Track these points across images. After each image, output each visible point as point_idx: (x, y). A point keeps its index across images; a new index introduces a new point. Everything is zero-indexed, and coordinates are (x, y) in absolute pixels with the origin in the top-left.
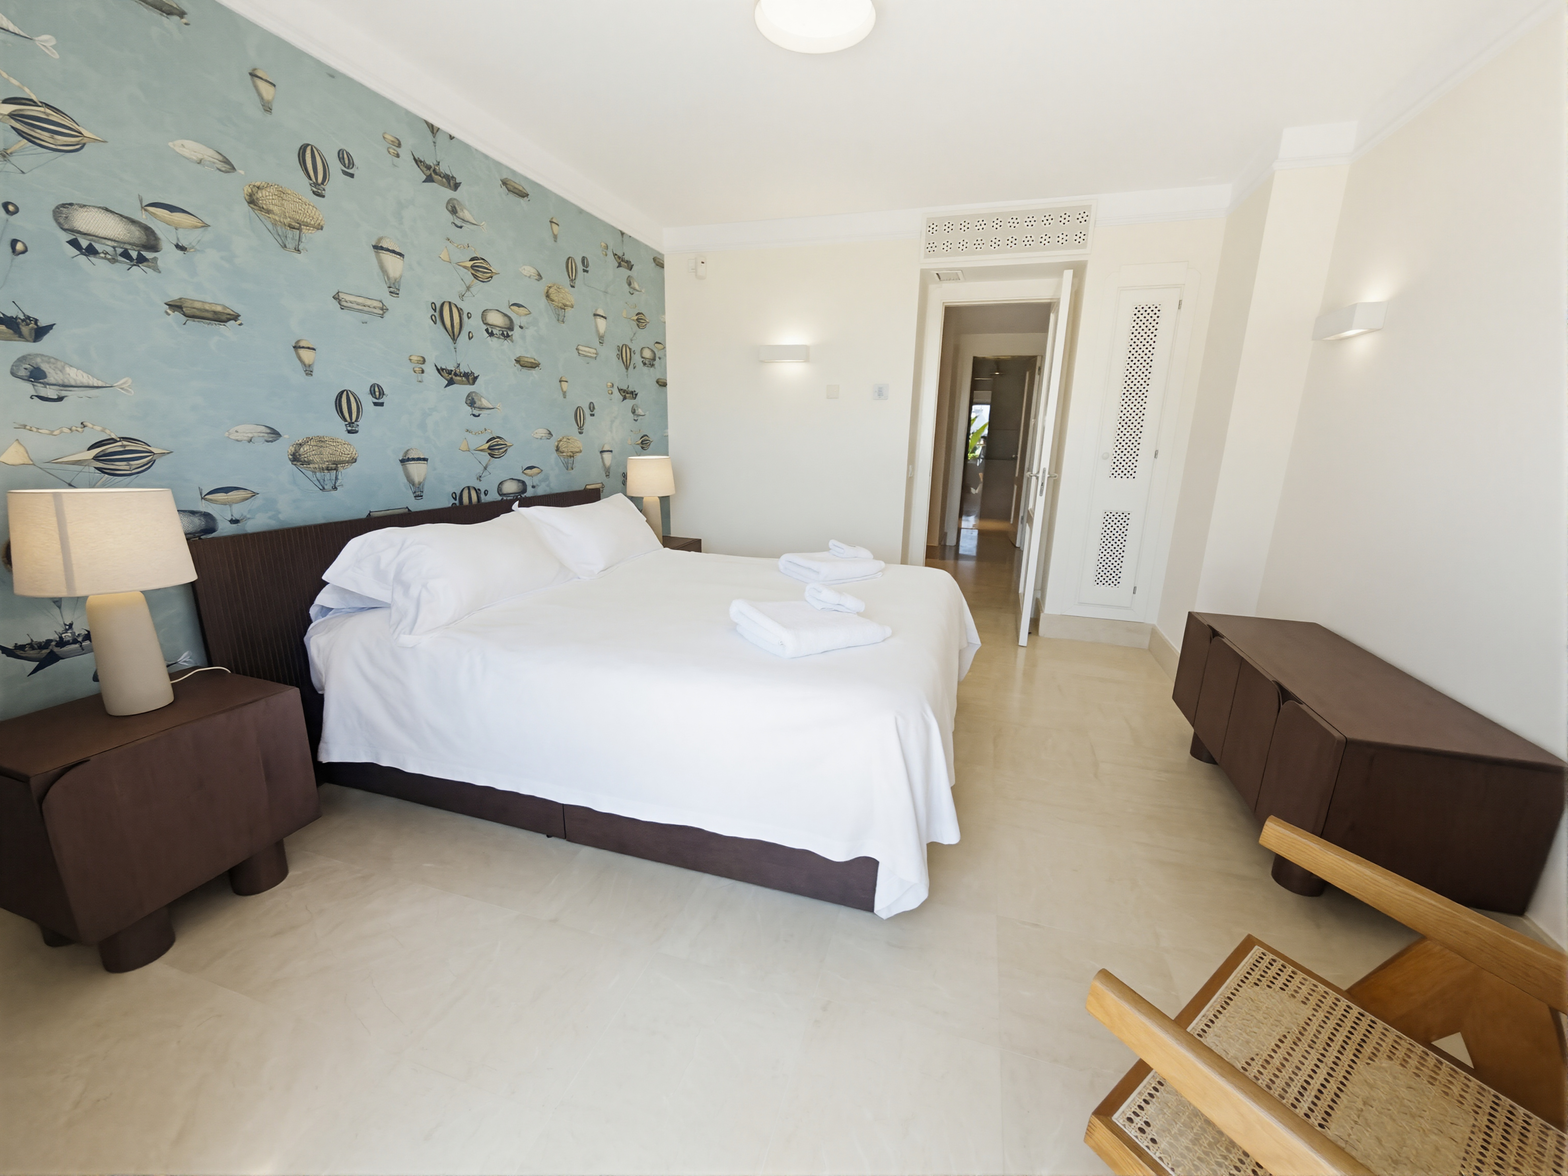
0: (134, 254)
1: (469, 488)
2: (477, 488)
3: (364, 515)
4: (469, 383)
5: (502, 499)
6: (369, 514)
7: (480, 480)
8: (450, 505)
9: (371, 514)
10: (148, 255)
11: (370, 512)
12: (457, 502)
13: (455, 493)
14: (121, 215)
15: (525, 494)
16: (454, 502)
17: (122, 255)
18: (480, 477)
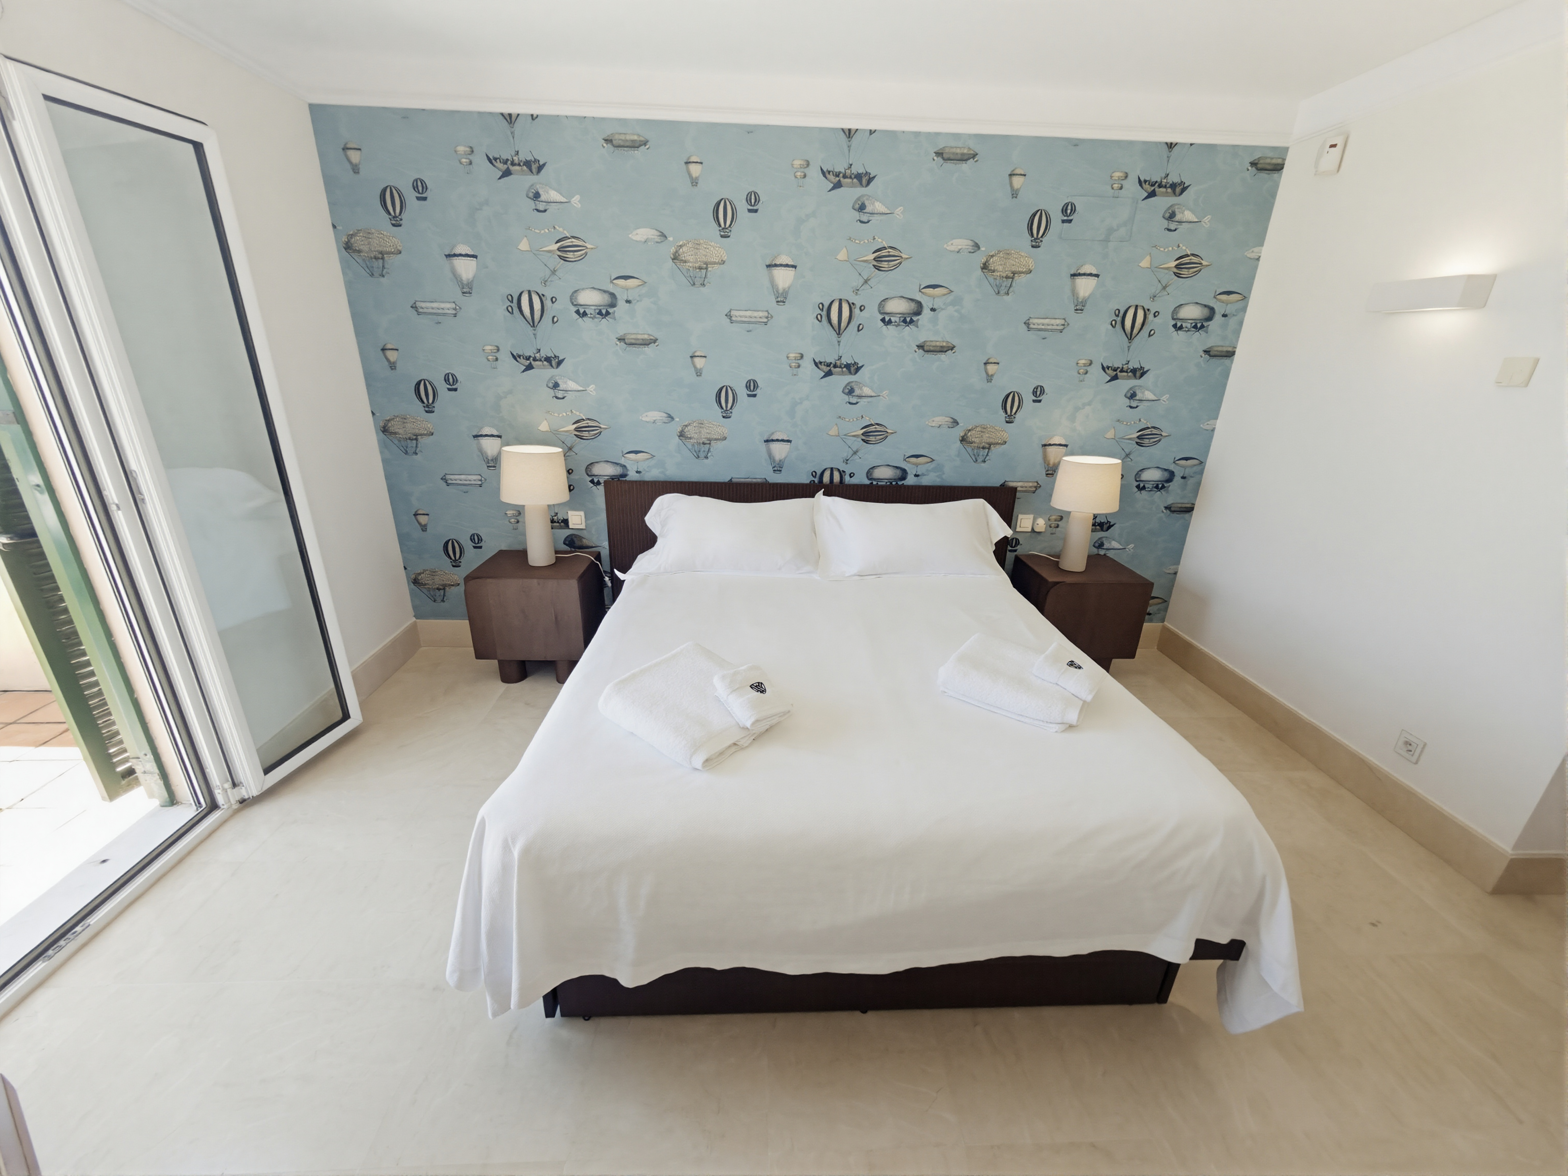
0: (604, 312)
1: (832, 469)
2: (841, 470)
3: (727, 479)
4: (850, 373)
5: (872, 483)
6: (731, 479)
7: (847, 463)
8: (808, 482)
9: (732, 479)
10: (611, 310)
11: (732, 478)
12: (816, 480)
13: (815, 472)
14: (600, 290)
15: (903, 482)
16: (813, 479)
17: (598, 314)
18: (847, 460)
